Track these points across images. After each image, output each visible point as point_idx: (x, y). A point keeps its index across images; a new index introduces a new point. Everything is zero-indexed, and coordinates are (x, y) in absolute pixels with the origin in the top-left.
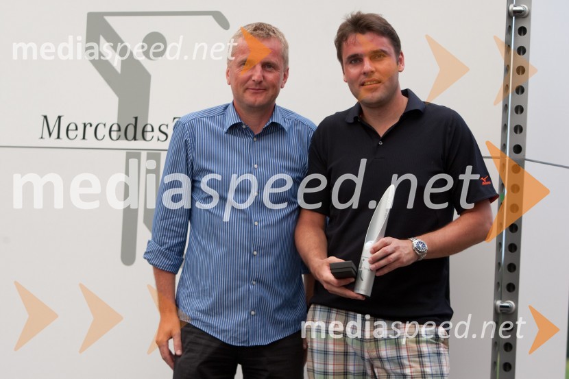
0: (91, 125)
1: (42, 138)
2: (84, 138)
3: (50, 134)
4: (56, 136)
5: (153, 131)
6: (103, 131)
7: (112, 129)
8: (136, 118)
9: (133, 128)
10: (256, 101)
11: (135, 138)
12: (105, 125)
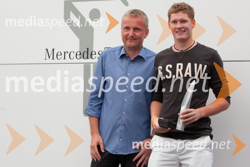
0: (68, 53)
1: (46, 59)
2: (65, 59)
3: (49, 57)
4: (52, 58)
5: (95, 54)
6: (73, 55)
7: (77, 54)
8: (88, 49)
9: (86, 53)
10: (131, 44)
11: (87, 58)
12: (74, 52)
